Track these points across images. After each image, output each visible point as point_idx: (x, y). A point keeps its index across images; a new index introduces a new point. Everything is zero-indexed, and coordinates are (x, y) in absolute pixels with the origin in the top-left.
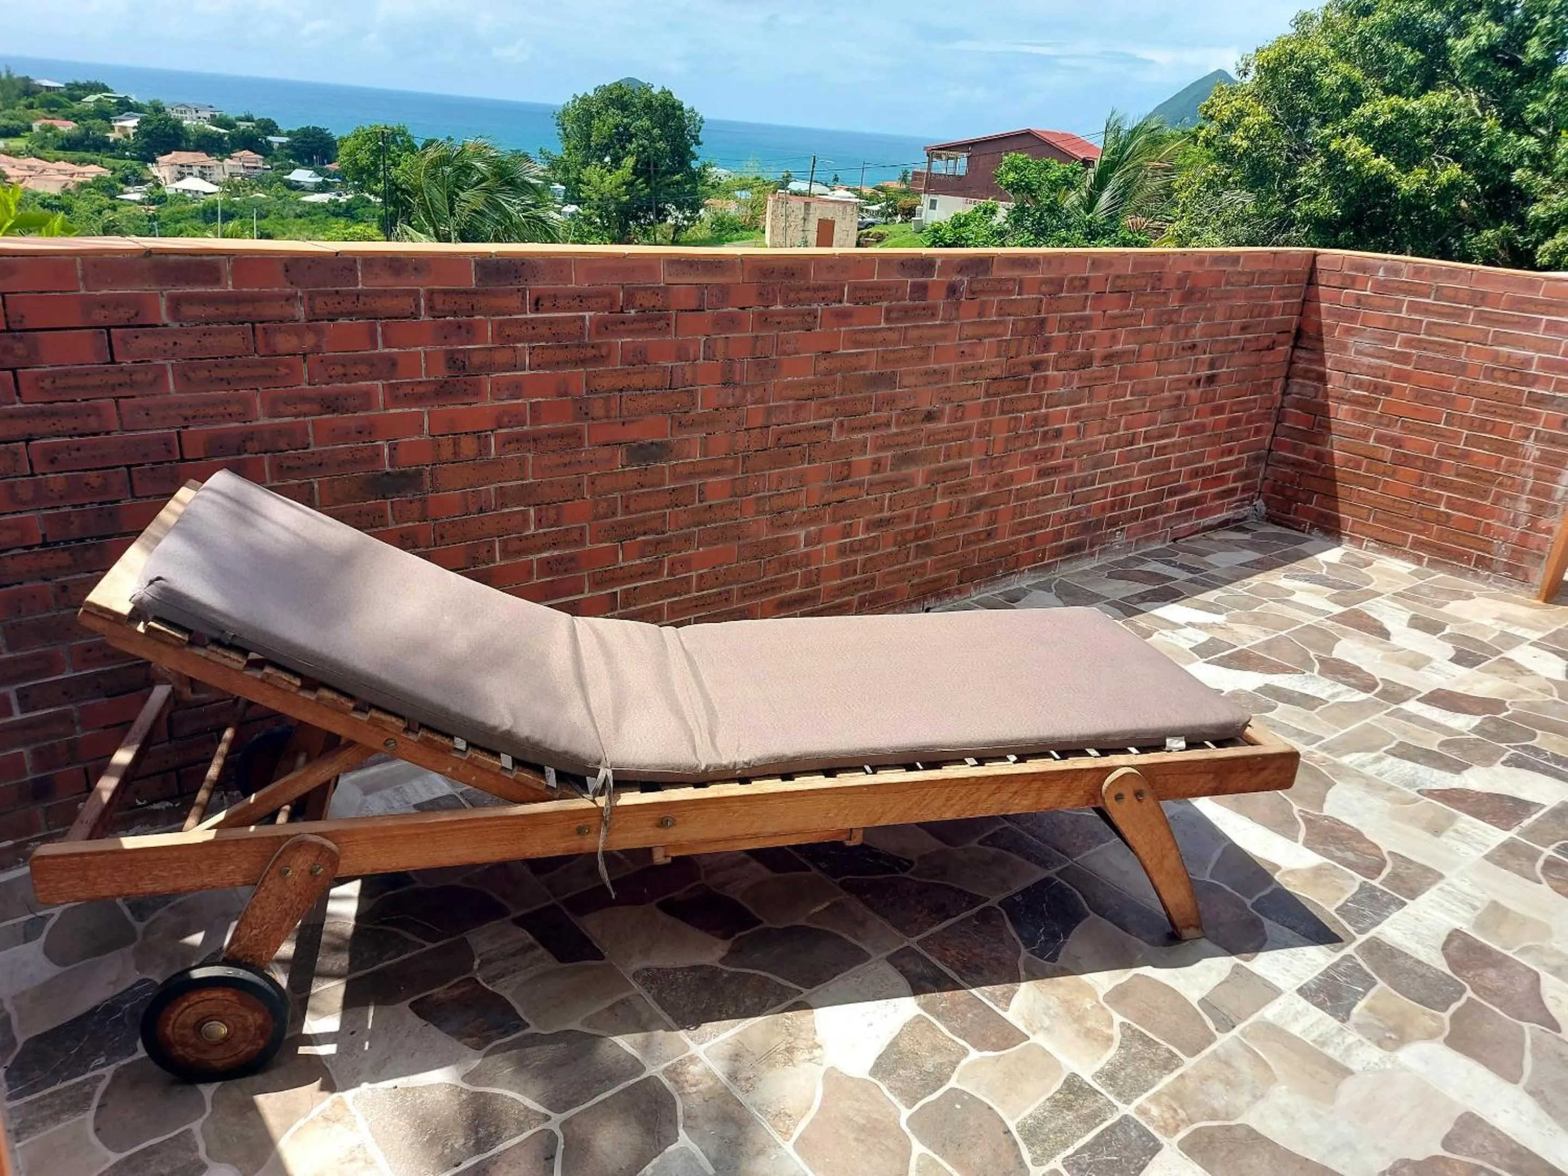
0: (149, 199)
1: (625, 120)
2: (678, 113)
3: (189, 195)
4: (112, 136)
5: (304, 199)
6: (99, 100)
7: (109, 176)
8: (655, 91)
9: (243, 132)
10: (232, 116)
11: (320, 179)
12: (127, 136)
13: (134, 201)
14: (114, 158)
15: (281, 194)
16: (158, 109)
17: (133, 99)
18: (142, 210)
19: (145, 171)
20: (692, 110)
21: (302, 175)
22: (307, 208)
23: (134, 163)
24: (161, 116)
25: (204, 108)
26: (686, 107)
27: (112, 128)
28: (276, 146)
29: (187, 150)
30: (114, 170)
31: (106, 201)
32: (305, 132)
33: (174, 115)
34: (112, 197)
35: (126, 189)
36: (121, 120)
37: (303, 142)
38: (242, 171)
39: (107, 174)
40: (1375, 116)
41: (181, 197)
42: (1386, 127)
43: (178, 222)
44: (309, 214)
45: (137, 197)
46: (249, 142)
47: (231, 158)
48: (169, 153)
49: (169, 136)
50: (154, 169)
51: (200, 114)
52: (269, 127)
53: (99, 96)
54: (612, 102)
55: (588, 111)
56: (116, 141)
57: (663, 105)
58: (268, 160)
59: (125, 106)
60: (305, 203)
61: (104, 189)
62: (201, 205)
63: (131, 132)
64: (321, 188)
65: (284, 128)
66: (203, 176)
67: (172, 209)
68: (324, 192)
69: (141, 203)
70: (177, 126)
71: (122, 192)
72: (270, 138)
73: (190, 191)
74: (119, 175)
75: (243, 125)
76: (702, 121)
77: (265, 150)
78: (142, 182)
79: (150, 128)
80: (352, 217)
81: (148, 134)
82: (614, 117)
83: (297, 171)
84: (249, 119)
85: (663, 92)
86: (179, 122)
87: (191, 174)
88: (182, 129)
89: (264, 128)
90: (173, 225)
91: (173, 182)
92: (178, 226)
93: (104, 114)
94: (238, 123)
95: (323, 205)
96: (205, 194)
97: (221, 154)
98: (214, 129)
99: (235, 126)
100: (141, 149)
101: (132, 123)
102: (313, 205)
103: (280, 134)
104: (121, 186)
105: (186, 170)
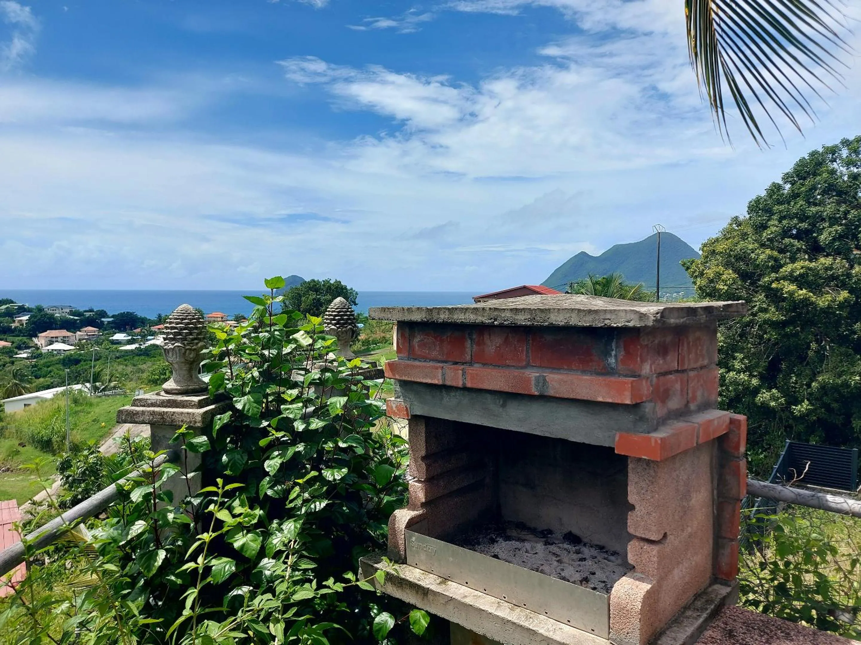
0: (32, 356)
1: (318, 297)
2: (344, 291)
3: (55, 352)
4: (13, 325)
5: (121, 348)
6: (7, 308)
7: (10, 346)
8: (332, 282)
9: (88, 317)
10: (81, 310)
11: (130, 338)
12: (22, 325)
13: (24, 358)
14: (14, 336)
15: (108, 347)
16: (40, 309)
17: (27, 305)
18: (28, 362)
19: (30, 342)
20: (352, 289)
21: (119, 336)
22: (123, 353)
23: (25, 338)
24: (42, 313)
25: (66, 307)
26: (348, 288)
27: (14, 321)
28: (106, 323)
29: (55, 329)
30: (13, 343)
31: (8, 359)
32: (122, 315)
33: (50, 312)
34: (11, 357)
35: (19, 352)
36: (18, 317)
37: (121, 320)
38: (86, 337)
39: (8, 344)
40: (793, 271)
41: (51, 353)
42: (801, 275)
43: (48, 367)
44: (123, 356)
45: (25, 355)
46: (91, 322)
47: (80, 331)
48: (46, 331)
49: (45, 323)
50: (35, 340)
51: (64, 310)
52: (103, 314)
53: (8, 305)
54: (310, 289)
55: (299, 294)
56: (16, 328)
57: (336, 288)
58: (101, 330)
59: (22, 310)
60: (122, 351)
61: (7, 353)
62: (62, 357)
63: (24, 322)
64: (130, 342)
65: (110, 314)
66: (64, 342)
67: (45, 360)
68: (132, 344)
69: (27, 358)
70: (52, 317)
71: (17, 354)
72: (103, 319)
73: (56, 350)
74: (15, 345)
75: (87, 314)
76: (357, 294)
77: (100, 326)
78: (29, 348)
79: (36, 320)
80: (148, 355)
81: (34, 323)
82: (313, 296)
83: (117, 334)
84: (91, 311)
85: (336, 281)
86: (53, 315)
87: (57, 341)
88: (54, 318)
89: (99, 315)
90: (46, 369)
91: (46, 346)
92: (49, 369)
93: (10, 314)
94: (85, 313)
95: (132, 351)
96: (64, 350)
97: (75, 329)
98: (72, 317)
99: (83, 315)
100: (30, 330)
101: (25, 318)
102: (126, 351)
103: (108, 317)
104: (16, 350)
105: (54, 340)
